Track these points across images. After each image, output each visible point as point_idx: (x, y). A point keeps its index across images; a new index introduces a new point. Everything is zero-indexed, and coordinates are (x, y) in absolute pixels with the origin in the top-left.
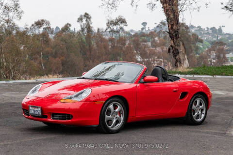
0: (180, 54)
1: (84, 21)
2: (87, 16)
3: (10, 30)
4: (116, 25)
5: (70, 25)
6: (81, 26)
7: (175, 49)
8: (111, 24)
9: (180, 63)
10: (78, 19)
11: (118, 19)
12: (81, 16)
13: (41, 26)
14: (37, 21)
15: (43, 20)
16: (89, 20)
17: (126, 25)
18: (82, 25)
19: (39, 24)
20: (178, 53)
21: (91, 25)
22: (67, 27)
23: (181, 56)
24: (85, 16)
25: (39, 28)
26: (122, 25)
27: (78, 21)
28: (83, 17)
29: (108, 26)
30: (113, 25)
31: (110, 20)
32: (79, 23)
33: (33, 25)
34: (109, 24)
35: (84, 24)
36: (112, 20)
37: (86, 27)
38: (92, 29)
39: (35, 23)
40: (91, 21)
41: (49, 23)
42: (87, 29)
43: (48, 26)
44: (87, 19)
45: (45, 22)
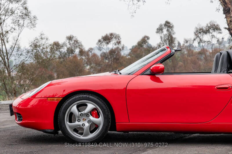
1: (165, 31)
2: (168, 24)
3: (73, 48)
4: (206, 33)
5: (148, 38)
6: (161, 38)
8: (200, 33)
10: (158, 29)
11: (209, 25)
12: (161, 26)
13: (110, 42)
14: (104, 35)
15: (111, 34)
16: (170, 30)
17: (221, 33)
18: (163, 36)
19: (107, 39)
21: (174, 36)
22: (145, 40)
24: (165, 25)
25: (108, 43)
26: (215, 33)
27: (157, 32)
28: (163, 26)
29: (196, 35)
30: (203, 33)
31: (199, 28)
32: (158, 34)
33: (99, 41)
34: (198, 33)
35: (165, 35)
36: (201, 28)
37: (168, 39)
38: (175, 40)
39: (102, 38)
40: (173, 31)
41: (119, 37)
42: (169, 41)
43: (118, 41)
44: (169, 29)
45: (115, 36)
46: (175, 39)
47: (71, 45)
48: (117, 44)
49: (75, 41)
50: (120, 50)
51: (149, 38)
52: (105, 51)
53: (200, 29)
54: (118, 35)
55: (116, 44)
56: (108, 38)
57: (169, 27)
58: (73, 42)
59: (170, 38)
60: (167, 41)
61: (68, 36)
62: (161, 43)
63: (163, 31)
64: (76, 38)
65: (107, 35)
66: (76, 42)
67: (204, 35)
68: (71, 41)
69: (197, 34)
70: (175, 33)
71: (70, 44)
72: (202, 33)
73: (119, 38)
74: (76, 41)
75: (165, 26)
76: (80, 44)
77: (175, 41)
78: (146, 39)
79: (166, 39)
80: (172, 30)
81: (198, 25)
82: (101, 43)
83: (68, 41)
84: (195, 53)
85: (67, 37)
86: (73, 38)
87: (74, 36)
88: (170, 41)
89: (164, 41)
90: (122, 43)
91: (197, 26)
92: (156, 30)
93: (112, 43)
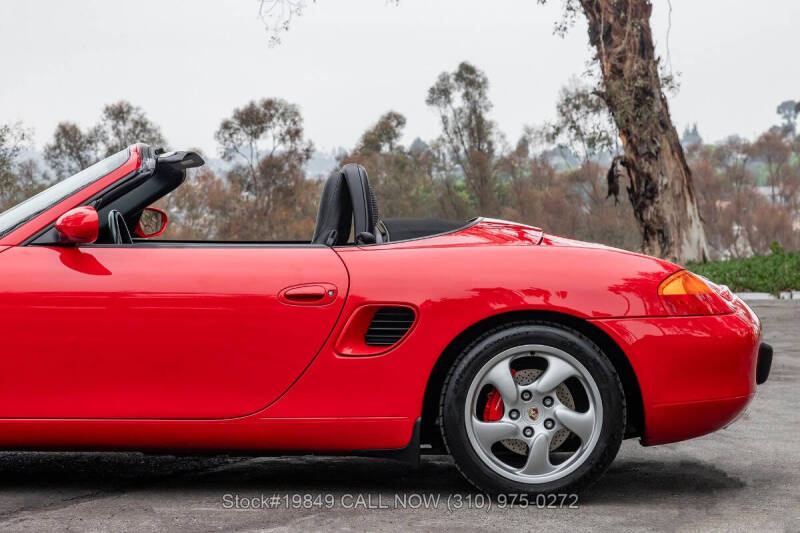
0: (659, 198)
1: (457, 99)
2: (467, 76)
4: (597, 109)
5: (401, 121)
6: (445, 120)
7: (640, 174)
8: (577, 107)
9: (665, 240)
10: (432, 91)
12: (444, 78)
13: (262, 130)
14: (242, 105)
15: (269, 104)
16: (475, 94)
18: (450, 115)
19: (253, 119)
20: (652, 193)
21: (487, 116)
22: (388, 127)
23: (666, 206)
24: (459, 77)
25: (255, 135)
27: (431, 101)
28: (452, 81)
29: (564, 115)
30: (586, 109)
31: (573, 91)
32: (435, 108)
33: (226, 126)
34: (570, 106)
35: (458, 113)
36: (580, 90)
37: (467, 126)
38: (493, 130)
39: (235, 117)
40: (486, 98)
41: (296, 114)
42: (471, 134)
43: (293, 127)
44: (470, 90)
45: (281, 111)
46: (491, 125)
47: (123, 137)
48: (288, 137)
49: (136, 123)
50: (300, 160)
51: (405, 120)
52: (245, 162)
53: (579, 96)
54: (294, 105)
55: (283, 140)
56: (258, 118)
57: (471, 83)
58: (130, 125)
59: (474, 122)
60: (466, 133)
61: (110, 104)
62: (443, 140)
63: (451, 96)
64: (141, 112)
65: (252, 104)
66: (139, 128)
67: (591, 114)
68: (121, 123)
69: (569, 111)
70: (492, 106)
71: (118, 134)
72: (584, 109)
73: (297, 119)
74: (141, 125)
75: (456, 80)
76: (153, 135)
77: (490, 133)
78: (394, 124)
79: (460, 125)
80: (480, 94)
81: (570, 80)
82: (231, 135)
83: (110, 123)
84: (562, 175)
85: (107, 109)
86: (128, 112)
87: (134, 104)
88: (476, 135)
89: (455, 133)
90: (306, 136)
91: (567, 84)
92: (426, 95)
93: (269, 133)
